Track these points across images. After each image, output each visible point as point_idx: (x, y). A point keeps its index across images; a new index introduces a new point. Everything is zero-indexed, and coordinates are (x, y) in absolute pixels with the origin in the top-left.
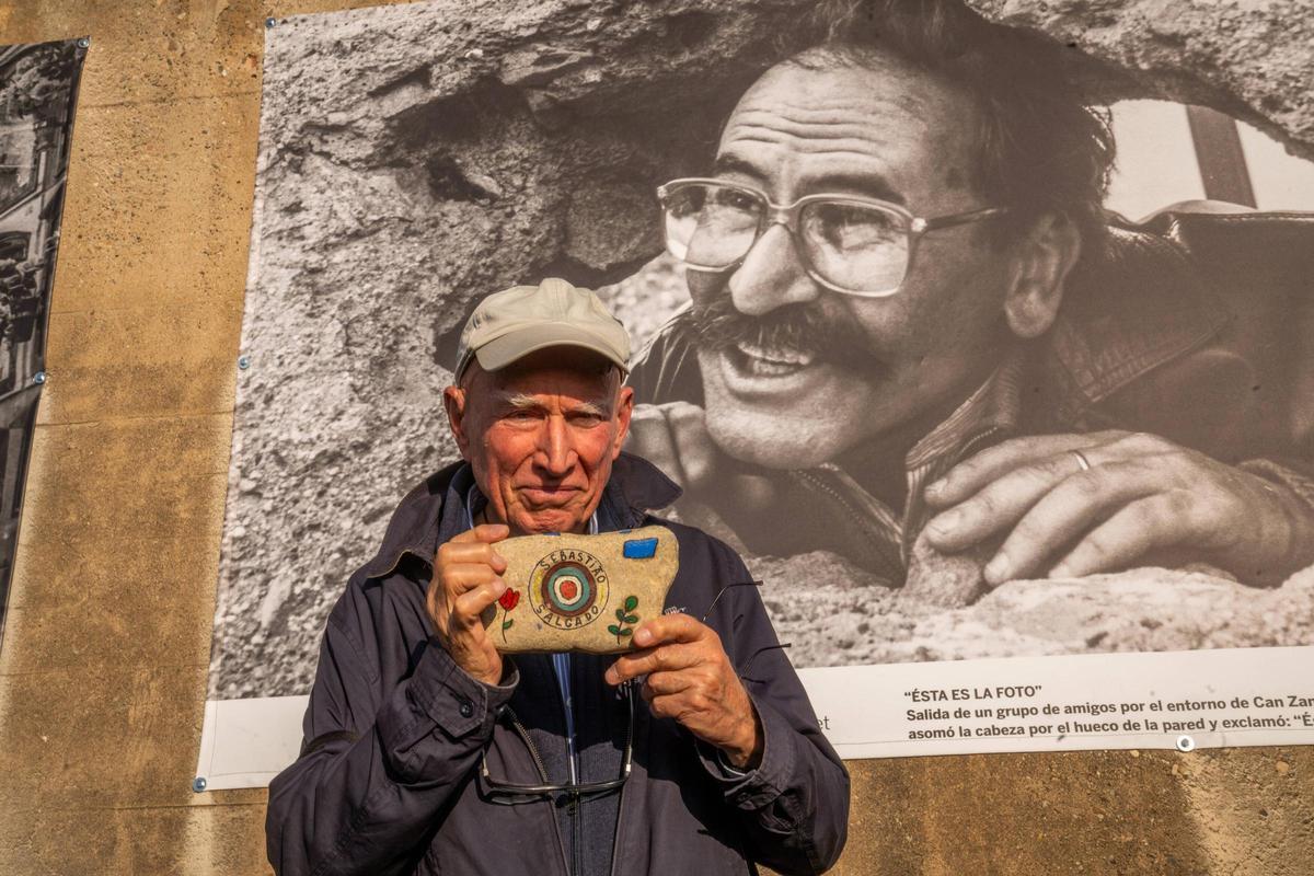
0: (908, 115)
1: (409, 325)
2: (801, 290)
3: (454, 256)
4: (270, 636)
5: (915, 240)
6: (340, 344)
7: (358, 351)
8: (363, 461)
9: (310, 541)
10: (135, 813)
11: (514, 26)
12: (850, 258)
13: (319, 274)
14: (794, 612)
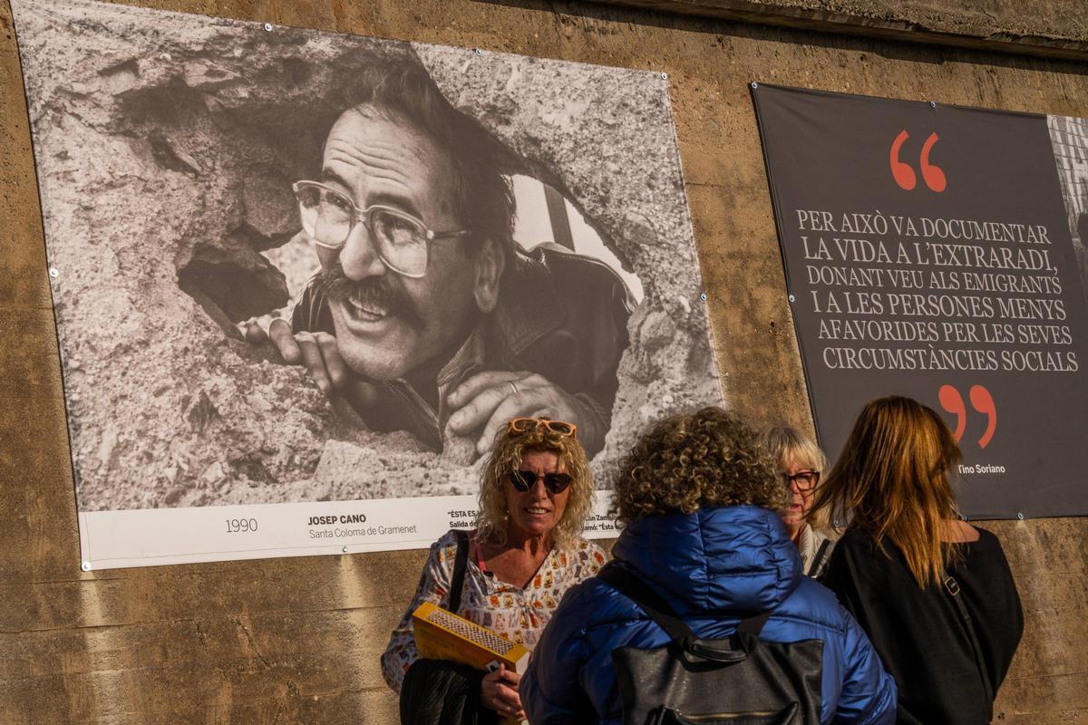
0: (419, 161)
1: (158, 259)
2: (376, 268)
3: (178, 212)
4: (109, 470)
5: (430, 243)
6: (116, 267)
7: (129, 273)
8: (146, 353)
9: (122, 407)
10: (46, 585)
11: (188, 41)
12: (399, 250)
13: (92, 211)
14: (393, 466)
